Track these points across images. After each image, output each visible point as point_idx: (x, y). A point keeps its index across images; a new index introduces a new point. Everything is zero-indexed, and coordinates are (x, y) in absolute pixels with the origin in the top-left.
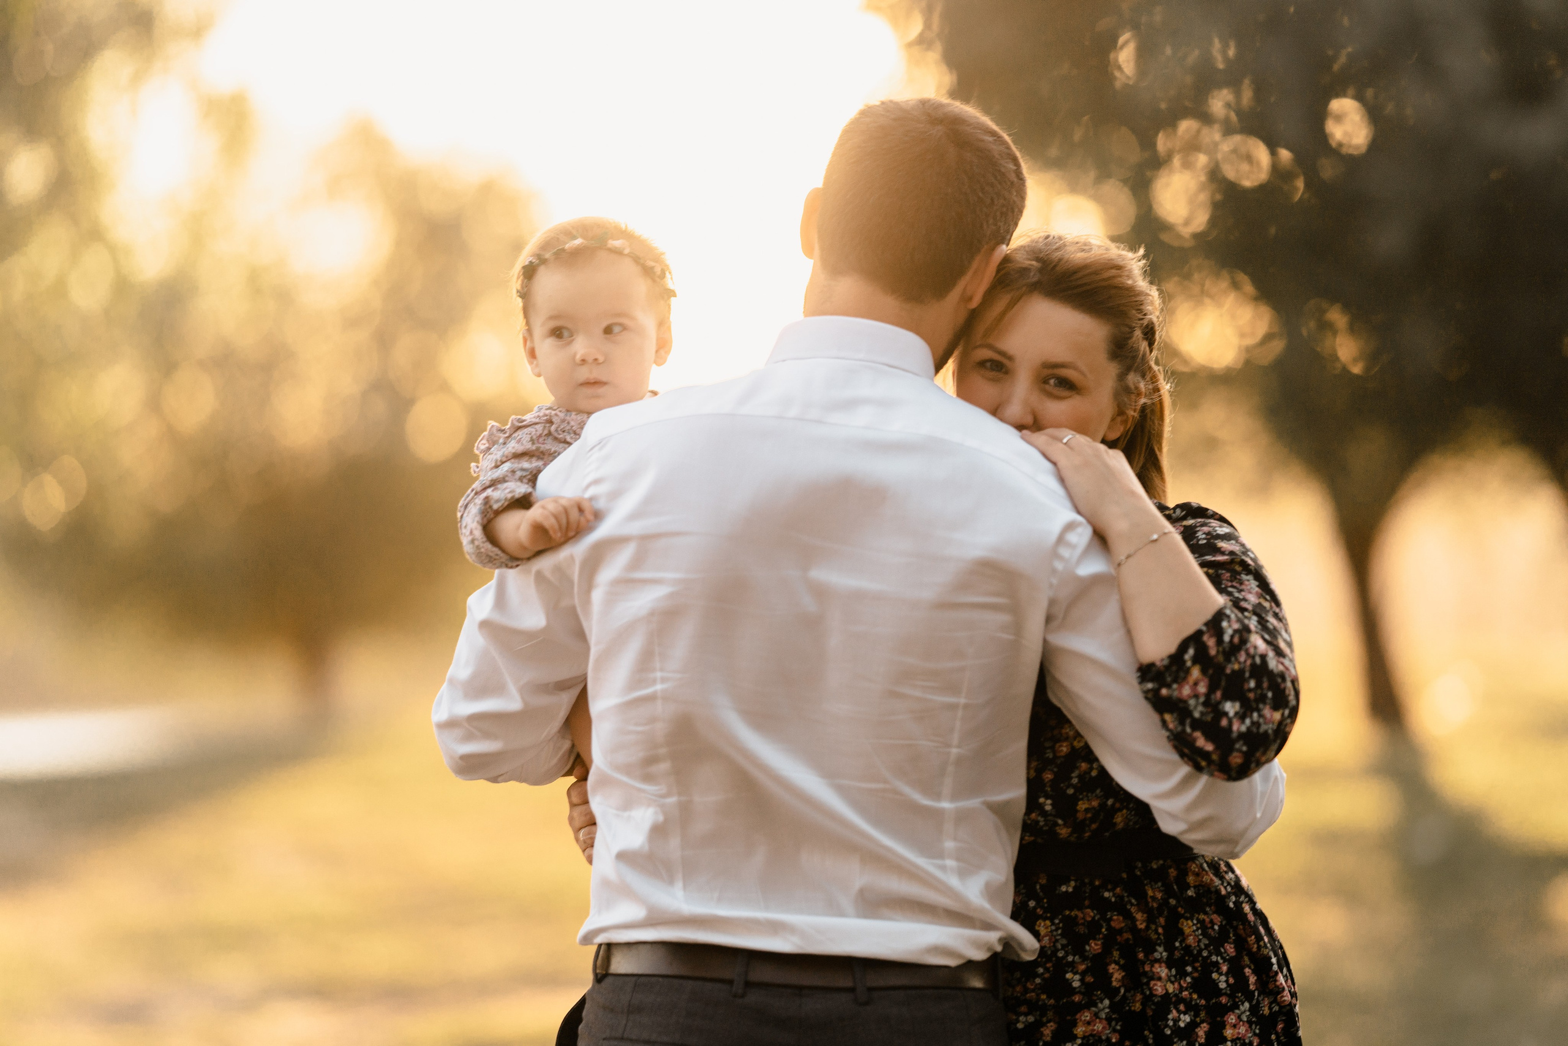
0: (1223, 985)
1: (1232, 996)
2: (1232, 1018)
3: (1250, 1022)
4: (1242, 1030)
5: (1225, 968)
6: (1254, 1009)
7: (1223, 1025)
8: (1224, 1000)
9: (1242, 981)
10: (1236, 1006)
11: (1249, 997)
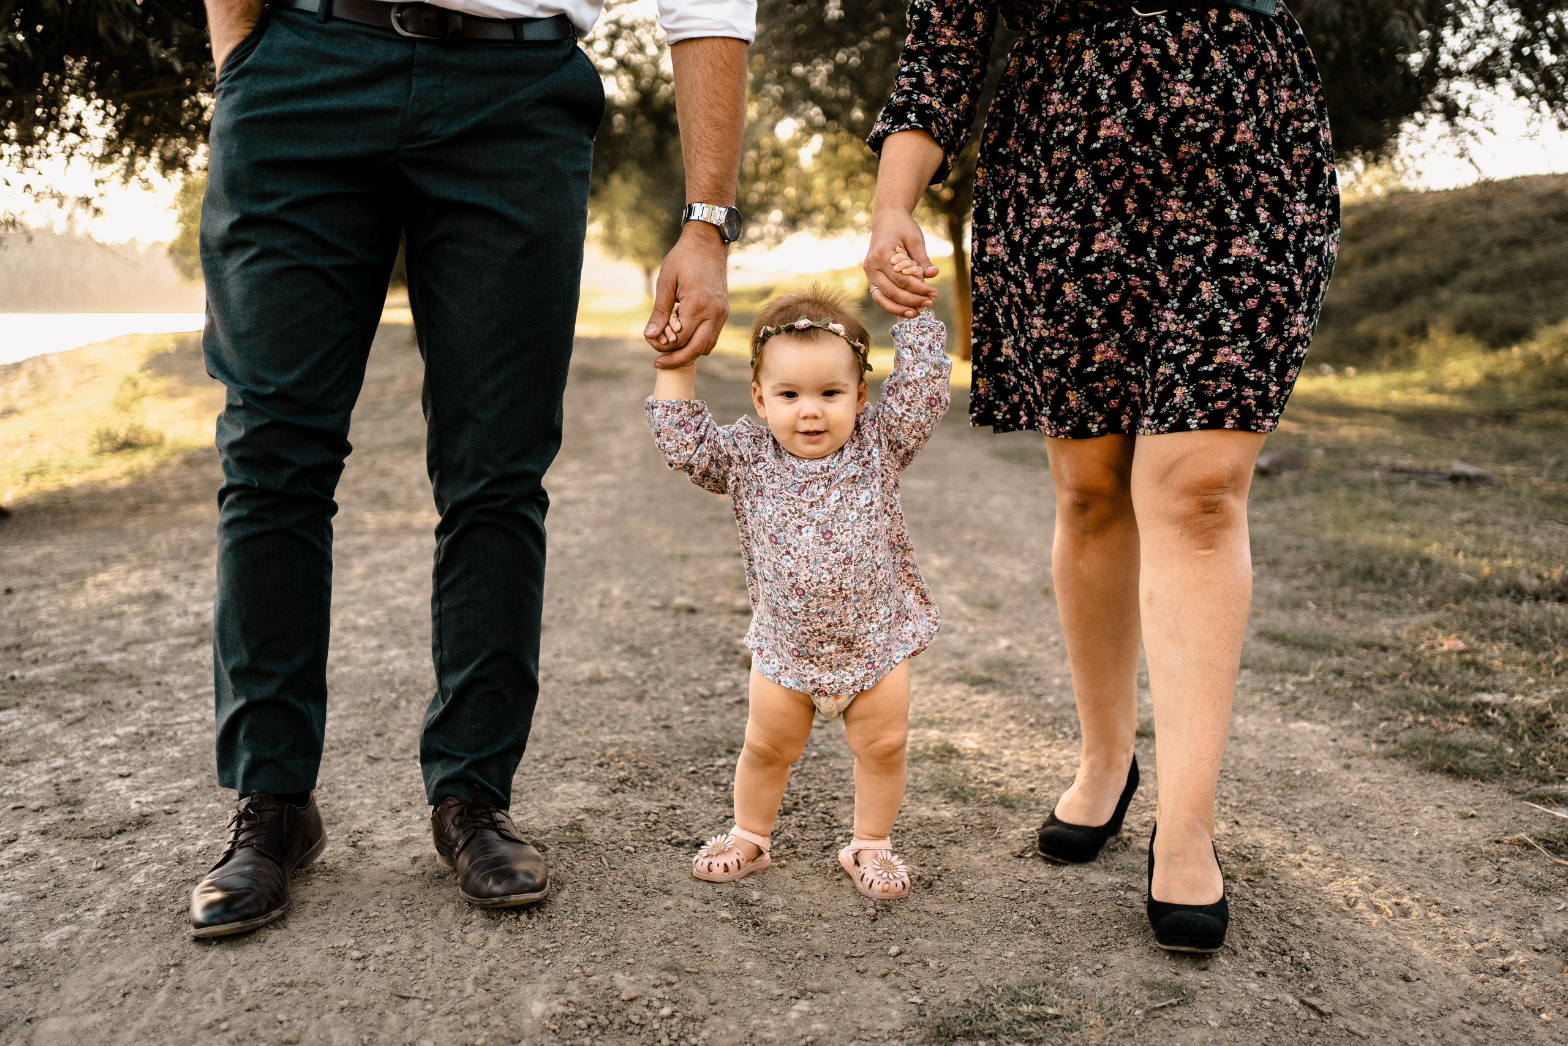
0: (1239, 101)
1: (1245, 109)
2: (1242, 126)
3: (1254, 131)
4: (1248, 136)
5: (1243, 88)
6: (1259, 122)
7: (1235, 131)
8: (1238, 112)
9: (1255, 99)
10: (1246, 118)
11: (1258, 111)
